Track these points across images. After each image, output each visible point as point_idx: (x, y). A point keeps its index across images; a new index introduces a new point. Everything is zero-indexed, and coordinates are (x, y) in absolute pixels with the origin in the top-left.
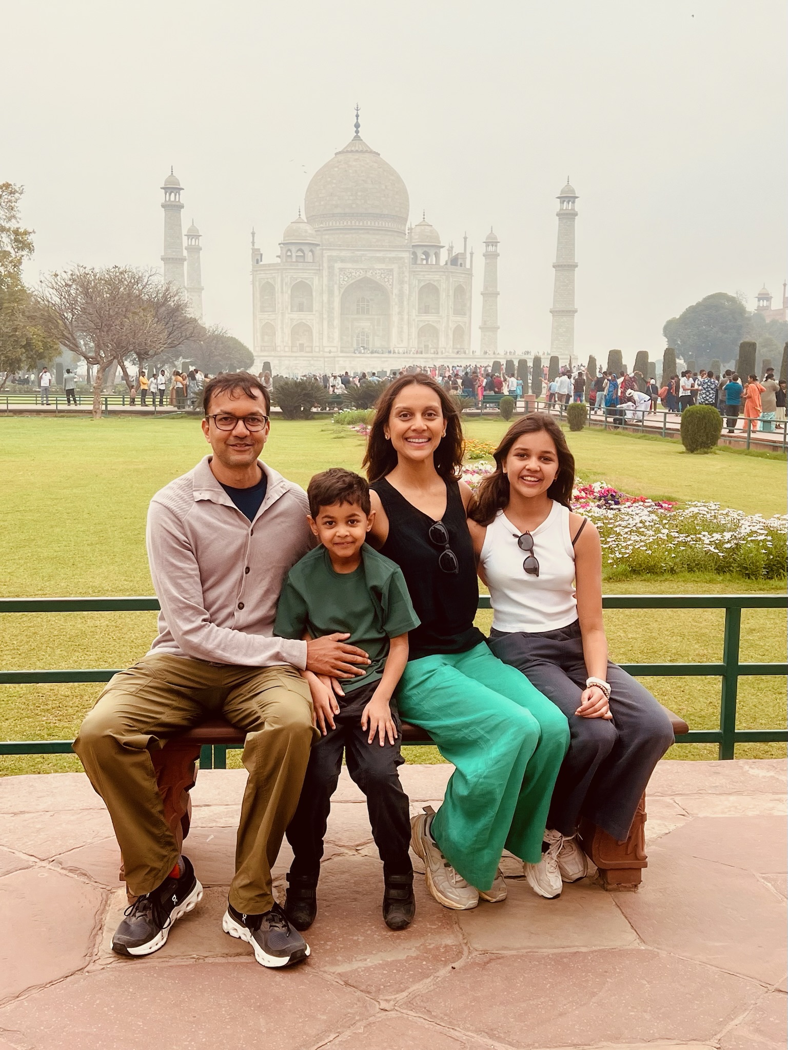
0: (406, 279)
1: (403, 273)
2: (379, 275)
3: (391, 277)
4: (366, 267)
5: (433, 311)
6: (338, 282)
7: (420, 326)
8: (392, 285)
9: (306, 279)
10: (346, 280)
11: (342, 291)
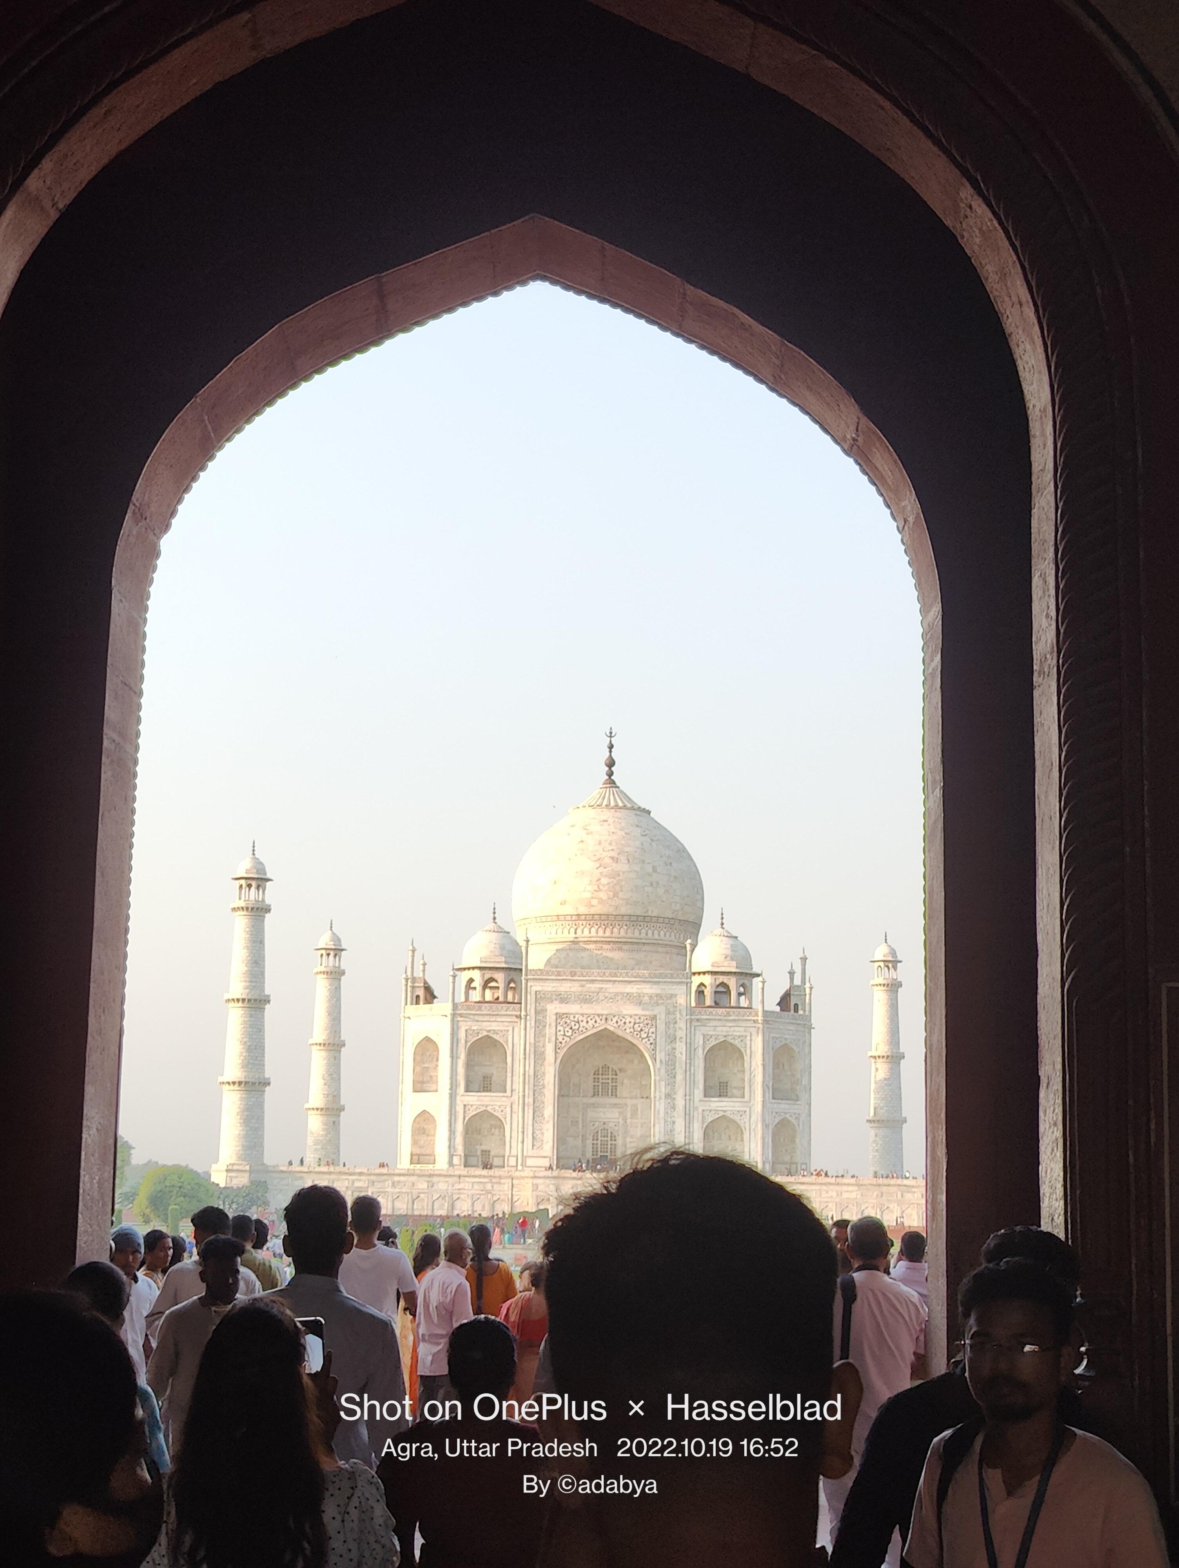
0: (681, 1034)
1: (676, 1023)
2: (632, 1024)
3: (653, 1030)
4: (605, 1012)
5: (735, 1091)
6: (554, 1039)
7: (710, 1119)
8: (654, 1044)
9: (495, 1032)
10: (569, 1034)
11: (561, 1053)
